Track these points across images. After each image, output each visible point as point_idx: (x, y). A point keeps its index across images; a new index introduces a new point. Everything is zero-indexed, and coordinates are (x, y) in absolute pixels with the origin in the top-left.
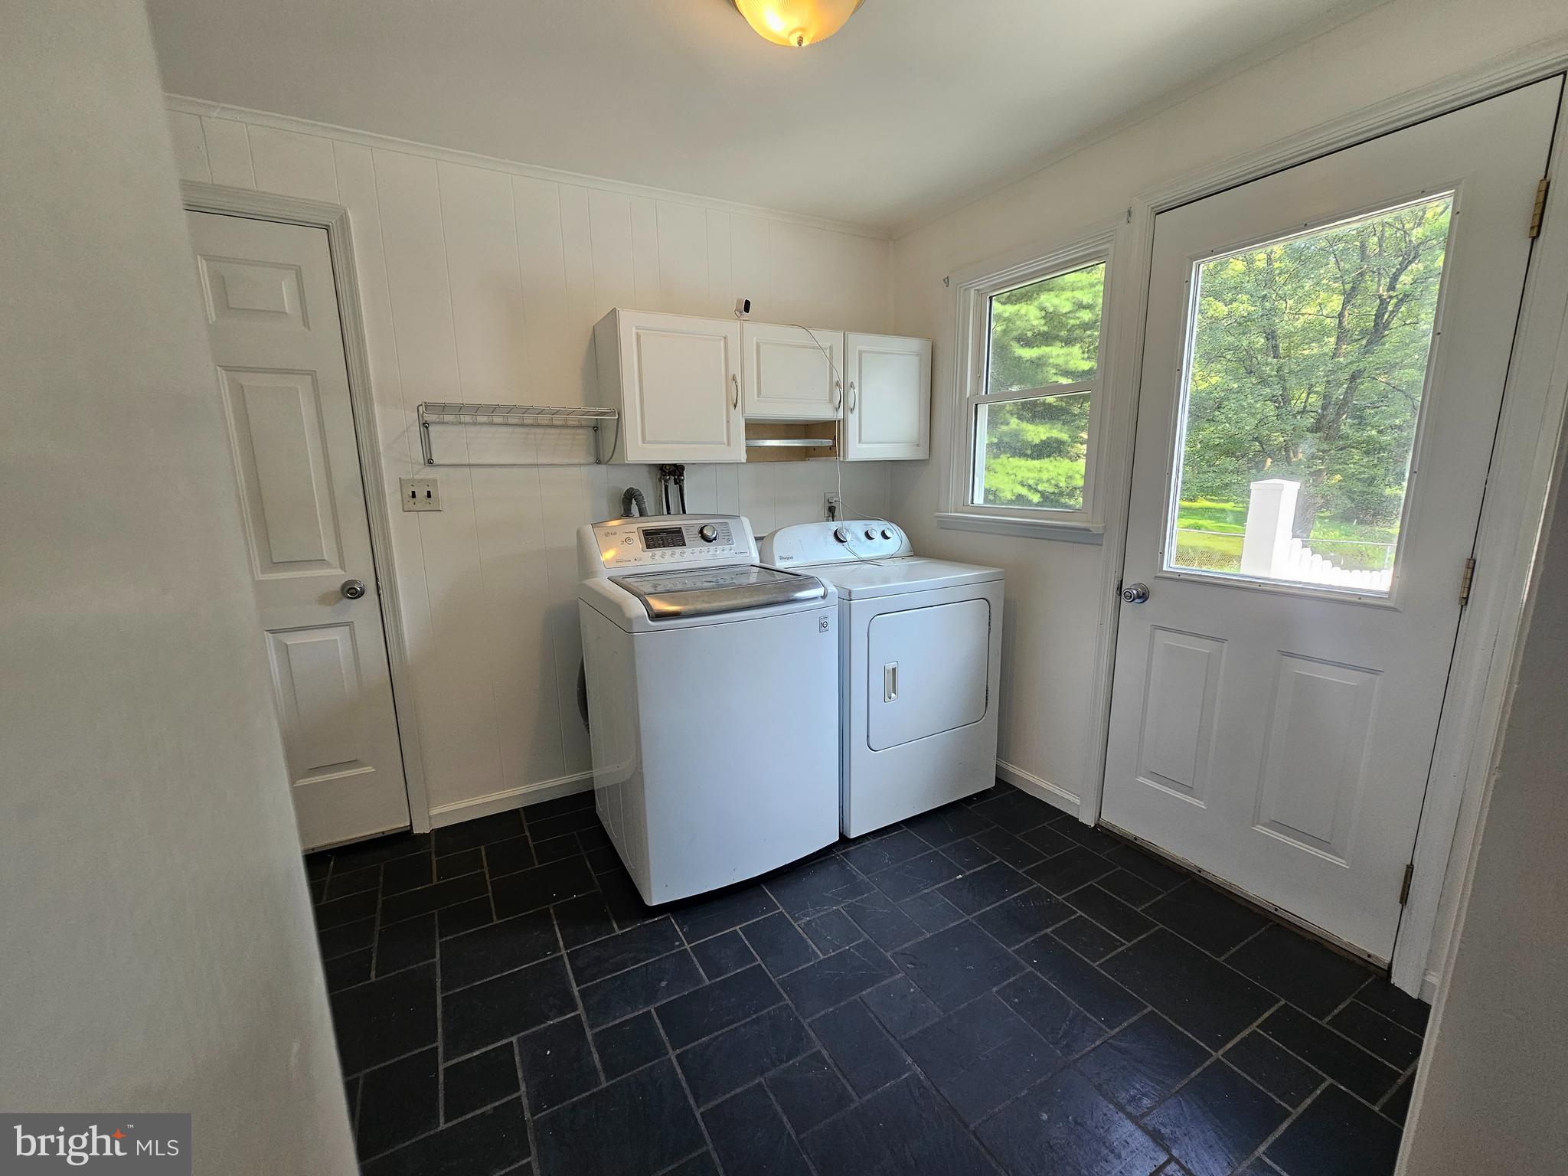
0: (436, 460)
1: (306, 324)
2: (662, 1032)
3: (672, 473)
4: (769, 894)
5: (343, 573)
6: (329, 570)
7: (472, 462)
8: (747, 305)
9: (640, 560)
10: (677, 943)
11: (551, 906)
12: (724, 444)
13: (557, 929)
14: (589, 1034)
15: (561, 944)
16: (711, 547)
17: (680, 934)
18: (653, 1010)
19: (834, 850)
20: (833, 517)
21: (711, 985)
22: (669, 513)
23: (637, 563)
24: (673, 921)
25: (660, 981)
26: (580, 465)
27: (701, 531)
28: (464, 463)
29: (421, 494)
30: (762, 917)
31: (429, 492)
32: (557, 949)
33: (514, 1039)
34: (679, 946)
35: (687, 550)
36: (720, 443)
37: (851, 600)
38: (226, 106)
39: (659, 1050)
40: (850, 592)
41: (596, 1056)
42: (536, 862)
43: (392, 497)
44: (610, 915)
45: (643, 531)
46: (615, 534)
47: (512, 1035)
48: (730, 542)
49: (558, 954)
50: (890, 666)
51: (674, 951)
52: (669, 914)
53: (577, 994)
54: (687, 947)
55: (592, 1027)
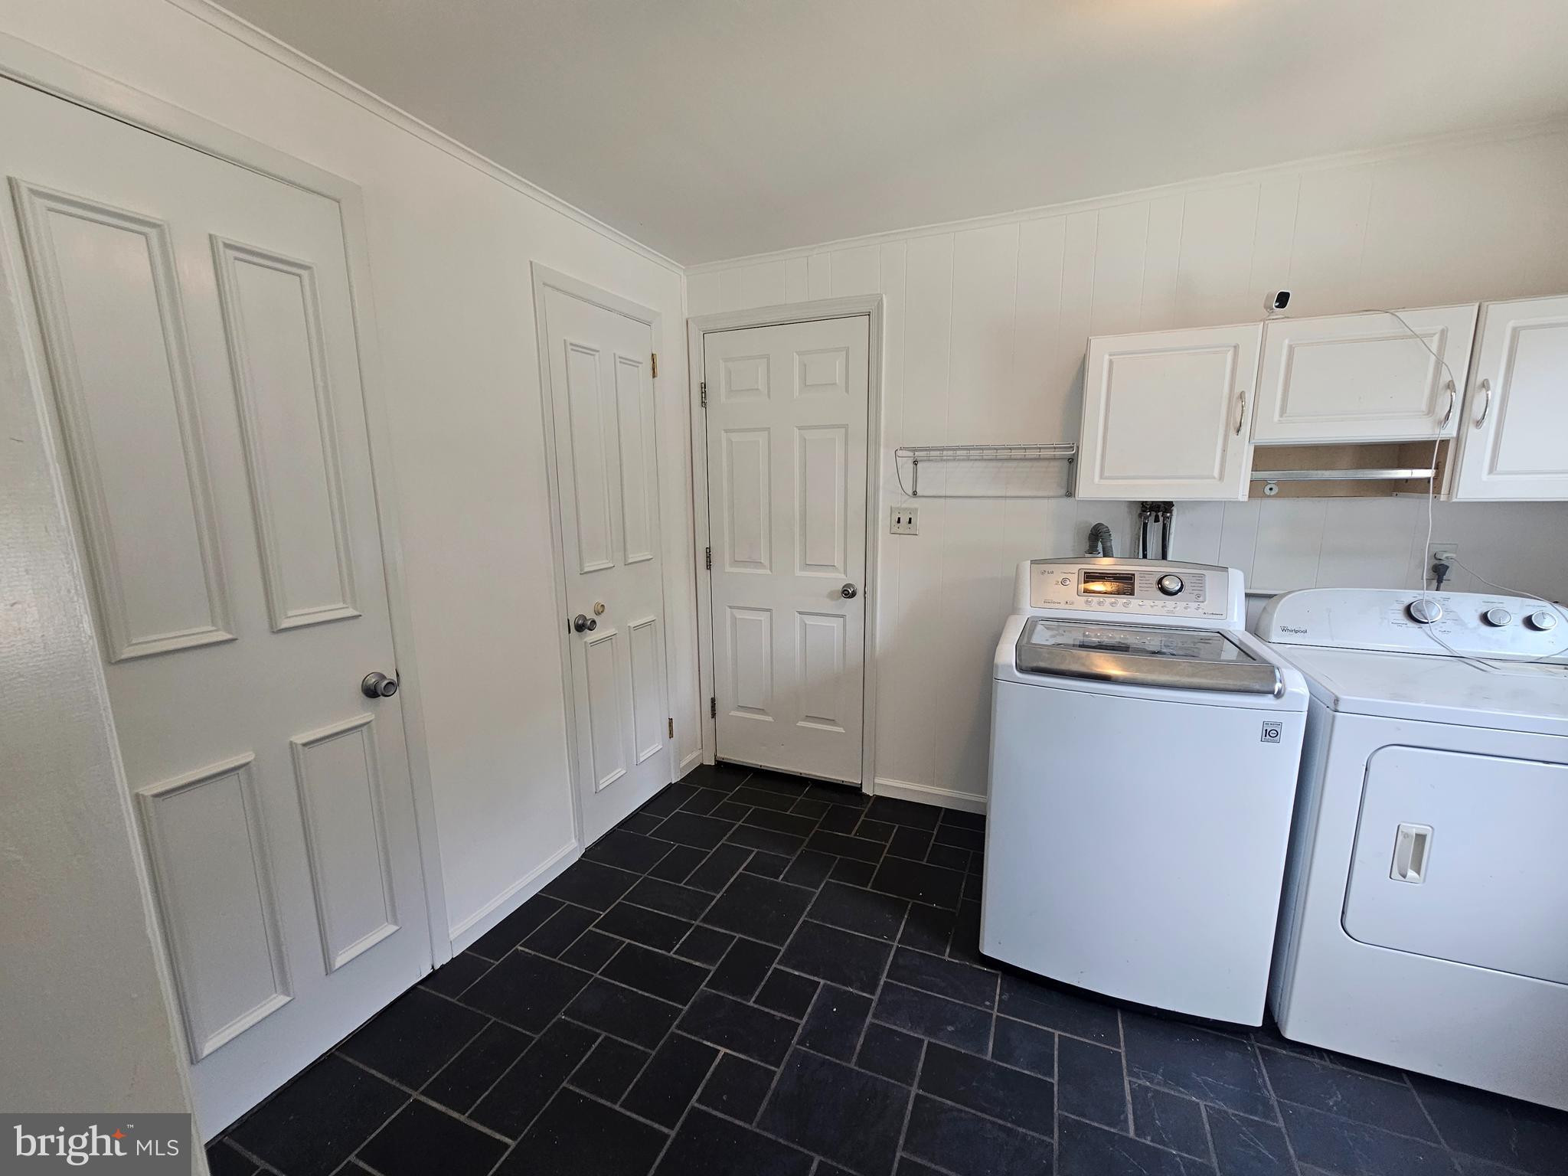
0: (919, 493)
1: (847, 391)
2: (921, 1065)
3: (1160, 510)
4: (1120, 1025)
5: (845, 577)
6: (837, 574)
7: (948, 494)
8: (1283, 299)
9: (1072, 603)
10: (988, 1003)
11: (911, 901)
12: (1214, 478)
13: (903, 923)
14: (869, 1019)
15: (899, 936)
16: (1170, 602)
17: (997, 998)
18: (926, 1042)
19: (1252, 1037)
20: (1440, 581)
21: (990, 1063)
22: (1145, 556)
23: (1067, 607)
24: (999, 981)
25: (952, 1024)
26: (1049, 497)
27: (1160, 581)
28: (940, 494)
29: (904, 520)
30: (1092, 1042)
31: (910, 519)
32: (892, 938)
33: (822, 982)
34: (987, 1007)
35: (1134, 602)
36: (1208, 477)
37: (1336, 711)
38: (821, 244)
39: (907, 1077)
40: (1337, 701)
41: (861, 1040)
42: (925, 860)
43: (883, 520)
44: (950, 940)
45: (1085, 573)
46: (1052, 573)
47: (823, 978)
48: (1201, 599)
49: (890, 943)
50: (1414, 829)
51: (980, 1008)
52: (1000, 973)
53: (882, 983)
54: (995, 1013)
55: (875, 1016)
